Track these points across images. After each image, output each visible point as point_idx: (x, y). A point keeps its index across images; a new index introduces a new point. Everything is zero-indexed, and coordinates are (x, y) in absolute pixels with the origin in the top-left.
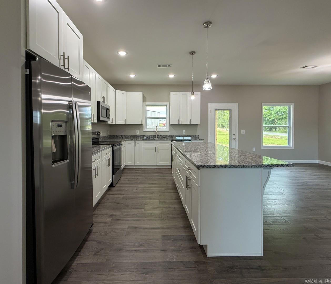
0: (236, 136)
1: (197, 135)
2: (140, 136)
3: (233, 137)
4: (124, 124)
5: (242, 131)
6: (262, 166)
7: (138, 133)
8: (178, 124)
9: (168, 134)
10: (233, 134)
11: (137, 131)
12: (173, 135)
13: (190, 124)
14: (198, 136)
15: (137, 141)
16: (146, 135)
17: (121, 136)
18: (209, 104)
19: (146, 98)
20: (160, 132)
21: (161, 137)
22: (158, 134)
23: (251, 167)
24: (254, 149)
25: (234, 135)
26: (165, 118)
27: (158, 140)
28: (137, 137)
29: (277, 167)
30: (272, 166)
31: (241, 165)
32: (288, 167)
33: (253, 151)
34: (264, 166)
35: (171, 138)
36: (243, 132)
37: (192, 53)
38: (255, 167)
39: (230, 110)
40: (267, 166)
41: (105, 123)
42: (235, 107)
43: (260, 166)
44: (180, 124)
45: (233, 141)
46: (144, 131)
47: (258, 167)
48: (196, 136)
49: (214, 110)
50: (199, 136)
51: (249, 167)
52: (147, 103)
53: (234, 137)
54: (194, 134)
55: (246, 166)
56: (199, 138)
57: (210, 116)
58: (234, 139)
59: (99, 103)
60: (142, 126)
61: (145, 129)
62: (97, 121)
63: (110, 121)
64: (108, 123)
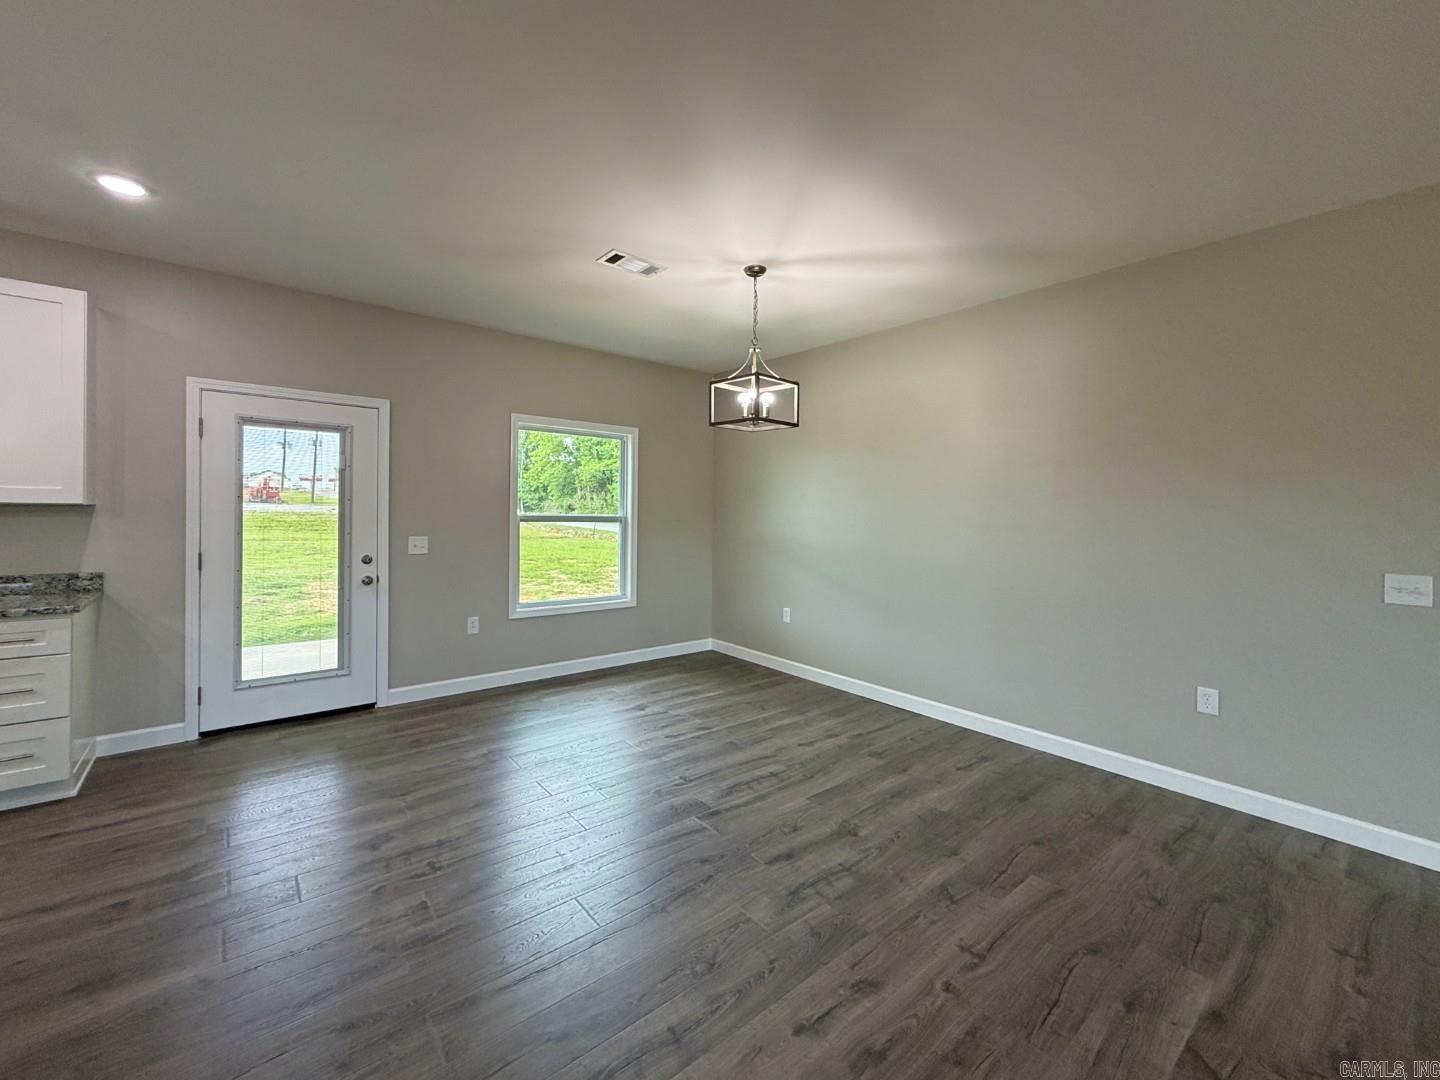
0: (381, 567)
3: (363, 572)
5: (412, 539)
10: (361, 555)
14: (100, 575)
18: (192, 384)
24: (473, 625)
25: (367, 560)
33: (470, 631)
36: (418, 545)
39: (340, 430)
42: (374, 418)
45: (361, 596)
49: (232, 424)
53: (370, 571)
56: (100, 589)
57: (202, 460)
58: (368, 582)
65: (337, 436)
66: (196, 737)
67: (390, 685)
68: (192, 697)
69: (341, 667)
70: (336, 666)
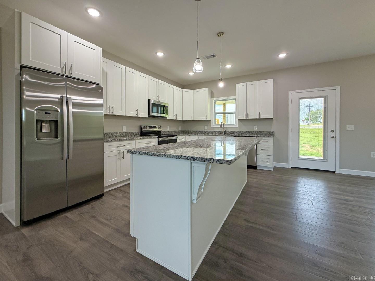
0: (337, 134)
1: (272, 131)
2: (208, 132)
3: (330, 134)
4: (191, 120)
5: (348, 126)
6: (185, 158)
7: (206, 128)
8: (244, 118)
9: (237, 130)
11: (205, 126)
12: (242, 131)
13: (259, 118)
14: (274, 132)
15: (199, 136)
16: (214, 131)
17: (191, 132)
18: (290, 92)
19: (214, 93)
20: (228, 128)
21: (229, 133)
22: (225, 129)
23: (173, 158)
24: (373, 155)
25: (332, 131)
26: (234, 113)
27: (219, 136)
28: (206, 132)
29: (204, 161)
30: (198, 159)
31: (162, 154)
32: (220, 163)
33: (372, 157)
34: (187, 158)
35: (240, 134)
36: (350, 128)
37: (221, 33)
38: (177, 158)
39: (324, 97)
40: (191, 159)
41: (165, 119)
42: (334, 92)
43: (182, 157)
44: (247, 118)
46: (212, 126)
47: (180, 159)
49: (297, 99)
51: (171, 157)
52: (215, 99)
53: (333, 134)
54: (269, 131)
55: (167, 155)
56: (274, 135)
58: (333, 137)
59: (149, 101)
60: (209, 121)
61: (213, 125)
62: (147, 116)
63: (170, 116)
64: (168, 118)
66: (291, 168)
67: (340, 168)
68: (290, 159)
69: (324, 159)
70: (323, 159)
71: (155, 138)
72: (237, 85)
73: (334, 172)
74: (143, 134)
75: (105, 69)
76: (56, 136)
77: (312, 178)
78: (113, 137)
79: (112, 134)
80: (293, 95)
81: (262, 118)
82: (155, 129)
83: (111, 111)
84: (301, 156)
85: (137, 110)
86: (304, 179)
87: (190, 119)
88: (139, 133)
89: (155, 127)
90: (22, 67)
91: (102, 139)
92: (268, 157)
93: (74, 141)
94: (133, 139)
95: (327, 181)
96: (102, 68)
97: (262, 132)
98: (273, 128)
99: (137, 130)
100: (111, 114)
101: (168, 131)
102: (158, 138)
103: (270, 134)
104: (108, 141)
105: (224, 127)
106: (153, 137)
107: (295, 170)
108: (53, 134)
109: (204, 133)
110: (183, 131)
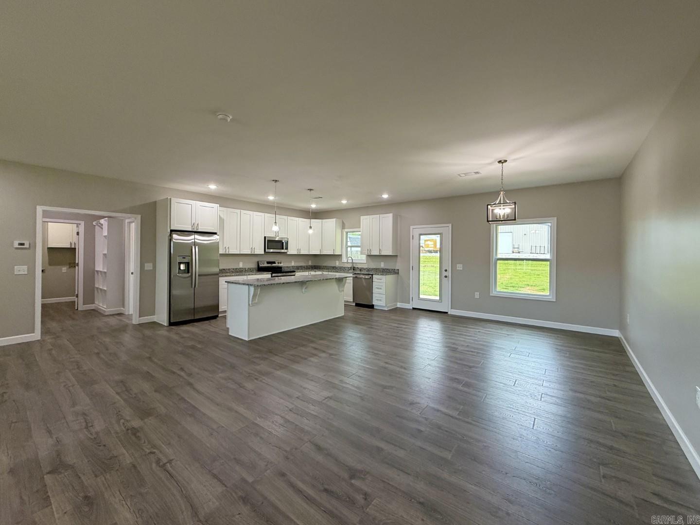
0: (449, 274)
1: (397, 268)
2: (339, 268)
3: (445, 274)
5: (458, 265)
7: (337, 264)
9: (365, 266)
10: (445, 269)
11: (336, 261)
12: (370, 267)
13: (380, 254)
14: (398, 270)
16: (344, 267)
18: (412, 227)
19: (345, 224)
20: (357, 264)
21: (358, 270)
24: (477, 295)
25: (446, 271)
28: (336, 268)
33: (476, 297)
36: (459, 267)
39: (440, 234)
41: (285, 254)
42: (447, 229)
44: (370, 254)
45: (444, 280)
46: (343, 262)
48: (395, 270)
49: (418, 235)
50: (400, 270)
52: (346, 230)
53: (447, 274)
54: (393, 268)
56: (398, 273)
57: (413, 244)
58: (446, 277)
59: (265, 237)
60: (340, 256)
61: (344, 260)
62: (263, 253)
63: (292, 251)
64: (288, 253)
65: (439, 236)
66: (411, 308)
67: (451, 309)
68: (411, 299)
69: (440, 300)
70: (438, 299)
71: (268, 274)
72: (362, 218)
73: (447, 313)
74: (260, 270)
75: (222, 216)
76: (188, 272)
77: (433, 320)
78: (230, 273)
79: (229, 269)
80: (415, 230)
81: (382, 254)
82: (274, 265)
83: (227, 251)
84: (421, 296)
85: (252, 248)
86: (425, 320)
87: (318, 253)
88: (257, 268)
89: (274, 263)
90: (172, 231)
91: (218, 274)
92: (381, 296)
93: (199, 275)
94: (245, 275)
95: (443, 322)
96: (220, 216)
97: (387, 269)
98: (398, 266)
99: (254, 266)
100: (227, 253)
101: (293, 267)
102: (272, 274)
103: (395, 272)
104: (223, 276)
105: (353, 263)
106: (265, 273)
107: (415, 311)
108: (187, 271)
109: (334, 269)
110: (314, 266)
